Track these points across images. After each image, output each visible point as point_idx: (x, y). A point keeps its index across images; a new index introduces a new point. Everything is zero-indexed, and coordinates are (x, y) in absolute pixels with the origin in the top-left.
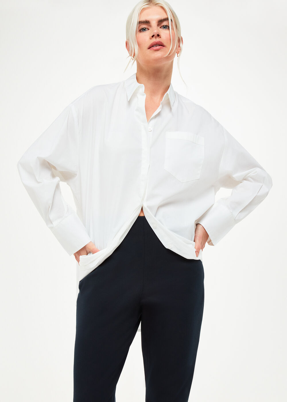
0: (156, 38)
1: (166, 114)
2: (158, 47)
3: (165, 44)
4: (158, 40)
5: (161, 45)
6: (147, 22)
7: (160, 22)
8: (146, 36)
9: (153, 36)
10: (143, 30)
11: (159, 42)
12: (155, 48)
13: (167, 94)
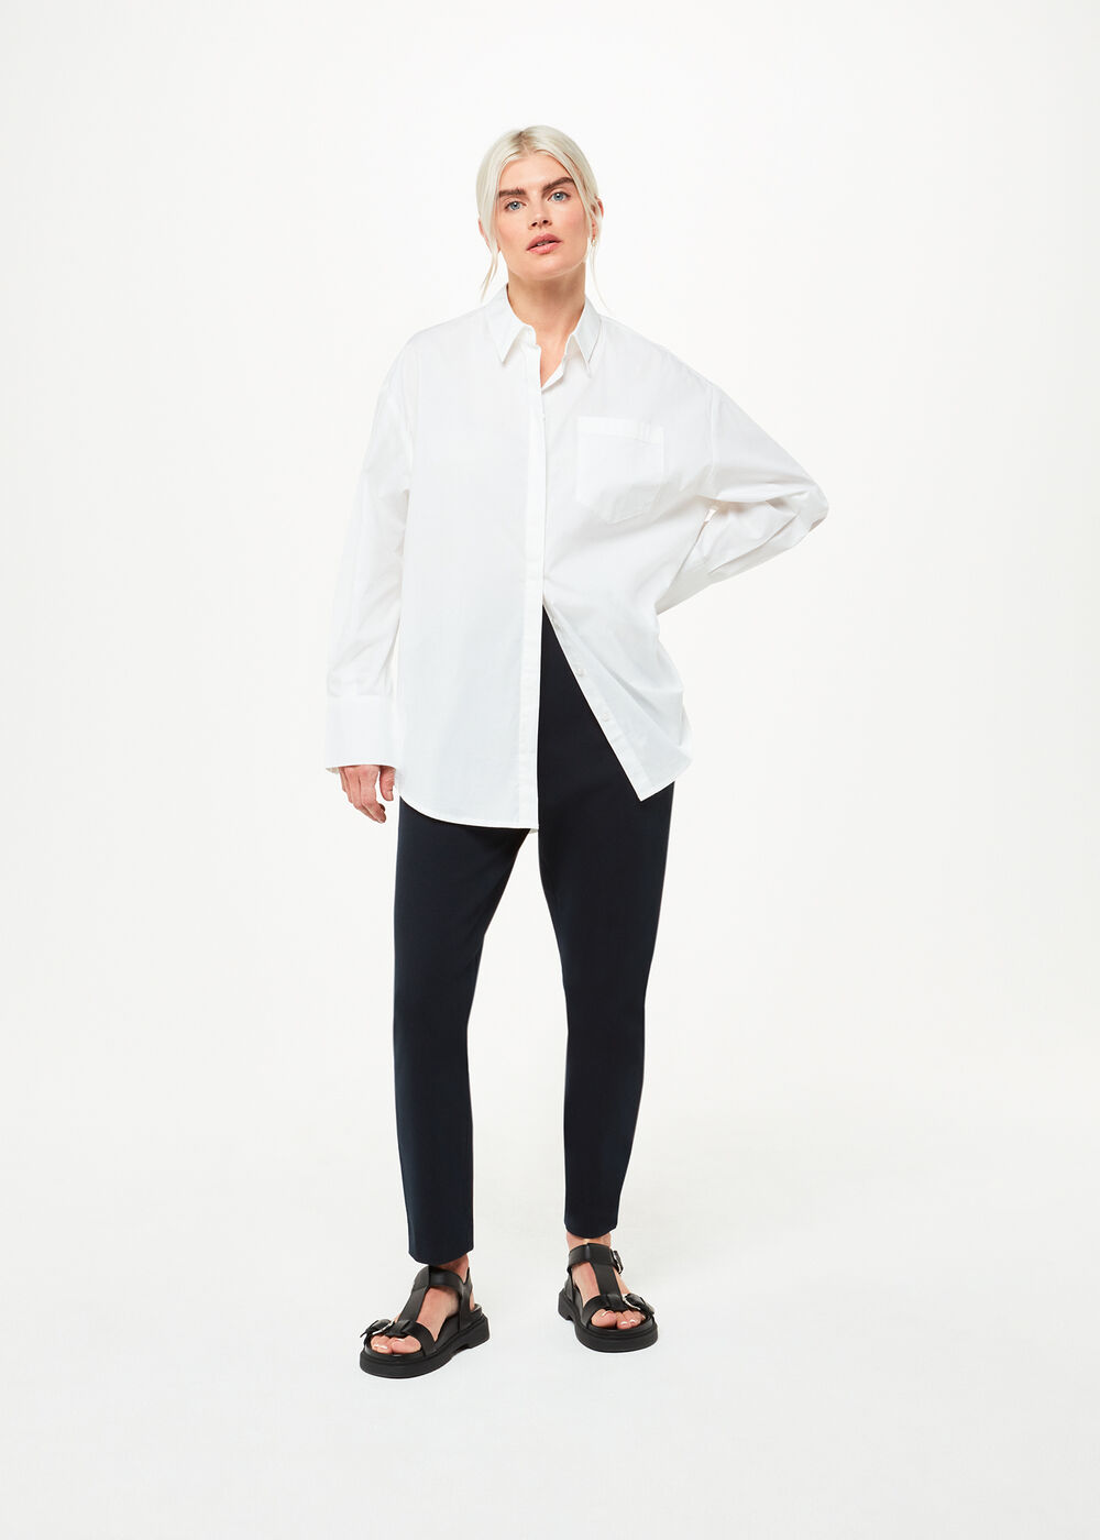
0: (540, 226)
1: (577, 375)
2: (547, 247)
3: (560, 237)
4: (544, 232)
5: (553, 240)
6: (520, 192)
7: (548, 190)
8: (519, 223)
9: (534, 225)
10: (515, 205)
11: (549, 235)
12: (540, 249)
13: (573, 338)
